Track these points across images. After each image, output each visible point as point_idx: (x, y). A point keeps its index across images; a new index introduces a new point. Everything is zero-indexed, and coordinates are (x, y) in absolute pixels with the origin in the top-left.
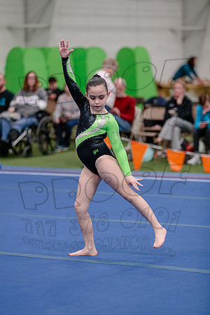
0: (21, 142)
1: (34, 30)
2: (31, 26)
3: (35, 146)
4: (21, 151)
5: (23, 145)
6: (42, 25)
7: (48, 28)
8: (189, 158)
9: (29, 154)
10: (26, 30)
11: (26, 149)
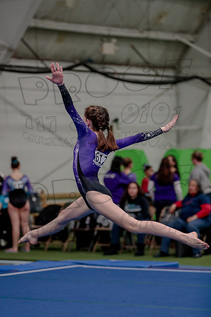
1: (186, 132)
2: (183, 128)
6: (194, 127)
7: (201, 129)
10: (178, 132)
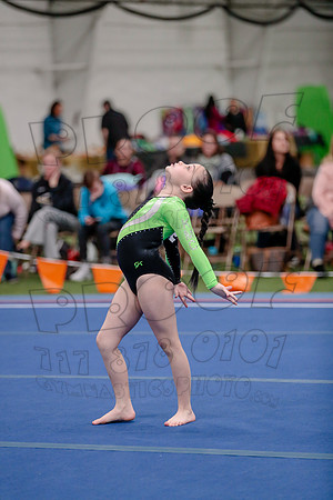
8: (72, 270)
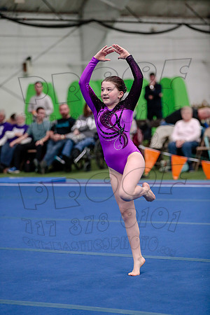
0: (82, 159)
3: (93, 162)
4: (82, 167)
5: (83, 162)
9: (89, 169)
11: (86, 165)
